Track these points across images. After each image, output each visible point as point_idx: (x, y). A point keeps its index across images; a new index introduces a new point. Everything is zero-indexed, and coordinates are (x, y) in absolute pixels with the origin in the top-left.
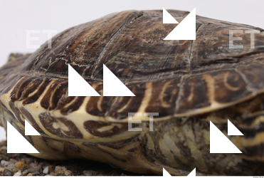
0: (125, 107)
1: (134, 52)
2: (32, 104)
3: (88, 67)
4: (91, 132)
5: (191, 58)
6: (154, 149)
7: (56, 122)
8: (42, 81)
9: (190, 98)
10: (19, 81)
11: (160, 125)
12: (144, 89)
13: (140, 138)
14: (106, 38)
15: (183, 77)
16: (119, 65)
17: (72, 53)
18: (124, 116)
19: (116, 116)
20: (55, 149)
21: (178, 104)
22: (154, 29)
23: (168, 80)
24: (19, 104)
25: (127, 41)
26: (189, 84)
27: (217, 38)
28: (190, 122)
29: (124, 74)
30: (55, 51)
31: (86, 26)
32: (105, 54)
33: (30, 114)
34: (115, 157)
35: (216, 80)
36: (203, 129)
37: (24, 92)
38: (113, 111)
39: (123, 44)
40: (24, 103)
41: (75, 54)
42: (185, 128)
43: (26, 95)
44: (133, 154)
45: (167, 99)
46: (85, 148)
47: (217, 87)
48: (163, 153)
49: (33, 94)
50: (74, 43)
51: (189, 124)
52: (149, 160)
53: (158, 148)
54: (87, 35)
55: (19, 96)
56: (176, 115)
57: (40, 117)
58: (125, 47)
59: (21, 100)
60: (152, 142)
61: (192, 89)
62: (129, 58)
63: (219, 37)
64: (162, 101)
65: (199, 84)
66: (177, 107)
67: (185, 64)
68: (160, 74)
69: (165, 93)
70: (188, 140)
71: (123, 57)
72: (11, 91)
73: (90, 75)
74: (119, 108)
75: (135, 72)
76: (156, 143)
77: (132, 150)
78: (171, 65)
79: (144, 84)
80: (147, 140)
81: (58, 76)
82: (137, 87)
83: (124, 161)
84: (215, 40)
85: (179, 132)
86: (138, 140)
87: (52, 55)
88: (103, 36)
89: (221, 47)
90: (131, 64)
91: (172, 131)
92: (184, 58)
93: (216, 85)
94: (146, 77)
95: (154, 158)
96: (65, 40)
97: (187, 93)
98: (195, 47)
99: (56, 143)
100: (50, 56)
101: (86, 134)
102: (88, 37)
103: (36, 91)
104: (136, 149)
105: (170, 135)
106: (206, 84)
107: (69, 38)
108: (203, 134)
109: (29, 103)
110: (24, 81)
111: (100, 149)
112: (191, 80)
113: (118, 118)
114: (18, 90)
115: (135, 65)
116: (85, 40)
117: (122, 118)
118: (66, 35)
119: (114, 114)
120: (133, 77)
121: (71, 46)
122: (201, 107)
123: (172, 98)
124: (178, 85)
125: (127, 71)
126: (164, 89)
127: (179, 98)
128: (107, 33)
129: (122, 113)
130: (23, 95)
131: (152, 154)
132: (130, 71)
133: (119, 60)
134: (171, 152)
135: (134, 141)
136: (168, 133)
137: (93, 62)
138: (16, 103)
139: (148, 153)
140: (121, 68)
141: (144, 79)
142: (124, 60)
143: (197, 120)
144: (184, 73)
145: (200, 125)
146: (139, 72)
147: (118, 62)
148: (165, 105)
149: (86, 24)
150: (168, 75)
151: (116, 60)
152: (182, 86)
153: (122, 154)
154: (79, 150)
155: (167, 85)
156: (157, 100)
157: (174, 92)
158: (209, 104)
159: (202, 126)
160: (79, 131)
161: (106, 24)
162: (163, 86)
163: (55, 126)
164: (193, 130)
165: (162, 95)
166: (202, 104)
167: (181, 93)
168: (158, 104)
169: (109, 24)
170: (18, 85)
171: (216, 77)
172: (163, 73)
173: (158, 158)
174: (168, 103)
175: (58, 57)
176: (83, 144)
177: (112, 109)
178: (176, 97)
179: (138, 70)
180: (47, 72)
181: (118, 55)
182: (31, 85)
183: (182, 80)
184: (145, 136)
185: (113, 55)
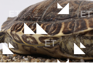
0: (54, 31)
1: (56, 12)
2: (19, 32)
3: (39, 18)
4: (41, 42)
5: (79, 13)
6: (64, 48)
7: (28, 38)
8: (22, 24)
9: (79, 27)
10: (13, 24)
11: (67, 38)
12: (61, 25)
13: (59, 44)
14: (45, 7)
15: (76, 20)
16: (51, 17)
17: (33, 13)
18: (54, 34)
19: (51, 34)
20: (26, 50)
21: (75, 29)
22: (64, 3)
23: (70, 21)
24: (14, 32)
25: (53, 8)
26: (79, 22)
27: (88, 6)
28: (79, 36)
29: (53, 20)
30: (26, 13)
31: (37, 4)
32: (46, 13)
33: (18, 36)
34: (50, 52)
35: (89, 20)
36: (84, 39)
37: (16, 28)
38: (50, 33)
39: (52, 9)
40: (16, 32)
41: (34, 14)
42: (77, 39)
43: (16, 29)
44: (56, 50)
45: (70, 27)
46: (38, 49)
47: (90, 22)
48: (68, 49)
49: (19, 28)
50: (33, 10)
51: (78, 37)
52: (62, 53)
53: (66, 47)
54: (38, 7)
55: (14, 29)
56: (74, 33)
57: (22, 37)
58: (53, 10)
59: (15, 31)
60: (64, 45)
61: (80, 24)
62: (55, 14)
63: (89, 6)
64: (68, 28)
65: (82, 22)
66: (75, 30)
67: (76, 15)
68: (67, 20)
69: (69, 25)
70: (78, 43)
71: (53, 14)
72: (11, 28)
73: (40, 21)
74: (52, 32)
75: (57, 19)
76: (65, 46)
77: (56, 49)
78: (71, 16)
79: (61, 23)
80: (62, 45)
81: (28, 22)
82: (58, 24)
83: (53, 53)
84: (88, 7)
85: (74, 40)
86: (59, 45)
87: (25, 15)
88: (44, 7)
89: (90, 9)
90: (56, 16)
91: (72, 40)
92: (76, 13)
93: (89, 22)
94: (62, 21)
95: (64, 52)
96: (30, 9)
97: (78, 25)
98: (80, 9)
99: (27, 48)
100: (24, 15)
101: (39, 42)
102: (39, 7)
103: (20, 27)
104: (58, 48)
105: (71, 42)
106: (85, 22)
107: (31, 8)
108: (84, 41)
109: (18, 32)
110: (15, 24)
111: (44, 49)
112: (79, 21)
113: (52, 35)
114: (13, 27)
115: (57, 16)
116: (37, 9)
117: (53, 35)
118: (30, 7)
119: (50, 34)
120: (56, 21)
121: (32, 11)
122: (84, 30)
123: (72, 27)
124: (74, 23)
125: (54, 19)
126: (69, 24)
127: (75, 27)
128: (46, 6)
129: (53, 33)
130: (15, 29)
131: (63, 50)
132: (55, 19)
133: (51, 15)
134: (71, 48)
135: (57, 45)
136: (70, 41)
137: (41, 16)
138: (13, 32)
139: (62, 50)
140: (52, 18)
141: (61, 21)
142: (53, 15)
143: (82, 36)
144: (76, 19)
145: (83, 37)
146: (59, 19)
147: (51, 16)
148: (70, 30)
149: (37, 3)
150: (70, 20)
151: (50, 15)
152: (76, 23)
153: (52, 50)
154: (36, 50)
155: (70, 23)
156: (67, 28)
157: (73, 25)
158: (87, 29)
159: (84, 38)
160: (37, 41)
161: (45, 3)
162: (68, 23)
163: (28, 40)
164: (80, 39)
165: (68, 26)
166: (84, 29)
167: (76, 25)
168: (67, 29)
169: (46, 3)
170: (13, 26)
171: (89, 19)
172: (68, 19)
173: (66, 52)
174: (71, 29)
175: (28, 15)
176: (38, 47)
177: (49, 32)
178: (74, 27)
179: (58, 18)
180: (24, 21)
181: (51, 13)
182: (18, 25)
183: (75, 21)
184: (61, 43)
185: (48, 13)
